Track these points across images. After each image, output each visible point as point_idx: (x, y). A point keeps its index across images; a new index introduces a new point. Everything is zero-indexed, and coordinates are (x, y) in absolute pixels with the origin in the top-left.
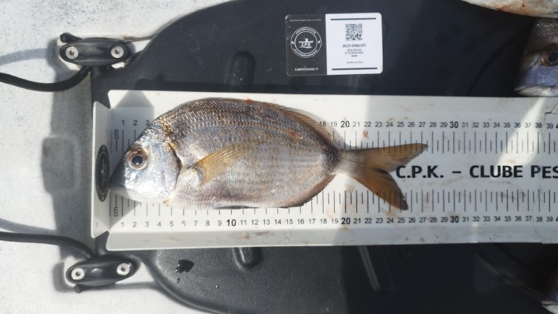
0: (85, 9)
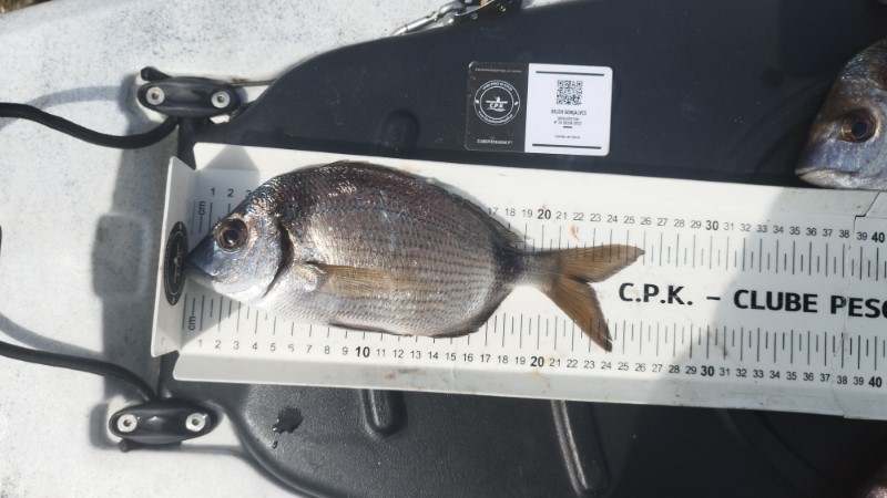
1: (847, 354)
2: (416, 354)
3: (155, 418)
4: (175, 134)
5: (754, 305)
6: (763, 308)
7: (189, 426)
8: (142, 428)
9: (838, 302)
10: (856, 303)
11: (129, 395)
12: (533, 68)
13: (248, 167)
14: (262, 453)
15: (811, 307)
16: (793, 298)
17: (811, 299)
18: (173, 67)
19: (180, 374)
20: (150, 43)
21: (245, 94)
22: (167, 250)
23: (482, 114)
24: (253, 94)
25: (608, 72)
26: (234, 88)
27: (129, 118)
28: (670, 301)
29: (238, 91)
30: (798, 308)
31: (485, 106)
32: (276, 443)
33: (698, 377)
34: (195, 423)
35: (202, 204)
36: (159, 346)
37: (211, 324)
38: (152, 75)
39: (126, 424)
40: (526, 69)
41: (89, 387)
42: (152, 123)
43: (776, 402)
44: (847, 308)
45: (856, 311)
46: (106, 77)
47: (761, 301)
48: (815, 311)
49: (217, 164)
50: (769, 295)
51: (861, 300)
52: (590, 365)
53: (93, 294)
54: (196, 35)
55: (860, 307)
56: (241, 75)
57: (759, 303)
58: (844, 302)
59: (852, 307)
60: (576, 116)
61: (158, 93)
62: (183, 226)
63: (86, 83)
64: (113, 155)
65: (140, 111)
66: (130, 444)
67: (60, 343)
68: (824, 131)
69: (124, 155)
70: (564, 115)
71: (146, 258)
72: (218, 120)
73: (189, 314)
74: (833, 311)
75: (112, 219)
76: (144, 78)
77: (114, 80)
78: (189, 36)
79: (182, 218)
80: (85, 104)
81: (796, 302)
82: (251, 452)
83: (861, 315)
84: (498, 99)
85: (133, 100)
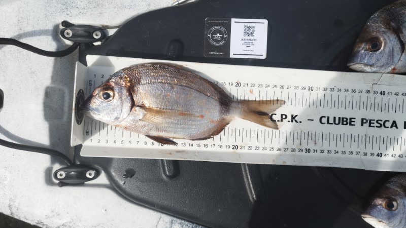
0: (78, 6)
1: (367, 143)
2: (183, 145)
3: (73, 173)
4: (77, 50)
5: (328, 123)
6: (332, 124)
7: (88, 176)
8: (67, 177)
9: (365, 121)
10: (372, 122)
11: (61, 163)
12: (233, 20)
13: (109, 65)
14: (119, 187)
15: (352, 123)
16: (345, 120)
17: (353, 120)
18: (75, 21)
19: (83, 154)
20: (65, 10)
21: (108, 32)
22: (76, 101)
23: (211, 41)
24: (111, 32)
25: (266, 22)
26: (103, 29)
27: (57, 43)
28: (292, 121)
29: (105, 31)
30: (347, 124)
31: (213, 37)
32: (125, 182)
33: (304, 153)
34: (90, 174)
35: (90, 81)
36: (74, 142)
37: (96, 133)
38: (66, 24)
39: (61, 175)
40: (230, 21)
41: (44, 160)
42: (67, 45)
43: (336, 164)
44: (368, 124)
45: (372, 125)
46: (46, 25)
47: (331, 121)
48: (354, 125)
49: (96, 64)
50: (335, 118)
51: (374, 120)
52: (258, 148)
53: (44, 120)
54: (85, 6)
55: (374, 123)
56: (105, 24)
57: (330, 122)
58: (367, 121)
59: (370, 123)
60: (252, 41)
61: (69, 32)
62: (83, 91)
63: (37, 28)
64: (51, 60)
65: (62, 40)
66: (62, 184)
67: (31, 141)
68: (359, 47)
69: (55, 60)
70: (247, 41)
71: (66, 104)
72: (96, 44)
73: (86, 128)
74: (362, 125)
75: (51, 88)
76: (63, 25)
77: (50, 27)
78: (82, 7)
79: (82, 87)
80: (38, 37)
81: (346, 121)
82: (114, 187)
83: (374, 127)
84: (218, 34)
85: (58, 35)
